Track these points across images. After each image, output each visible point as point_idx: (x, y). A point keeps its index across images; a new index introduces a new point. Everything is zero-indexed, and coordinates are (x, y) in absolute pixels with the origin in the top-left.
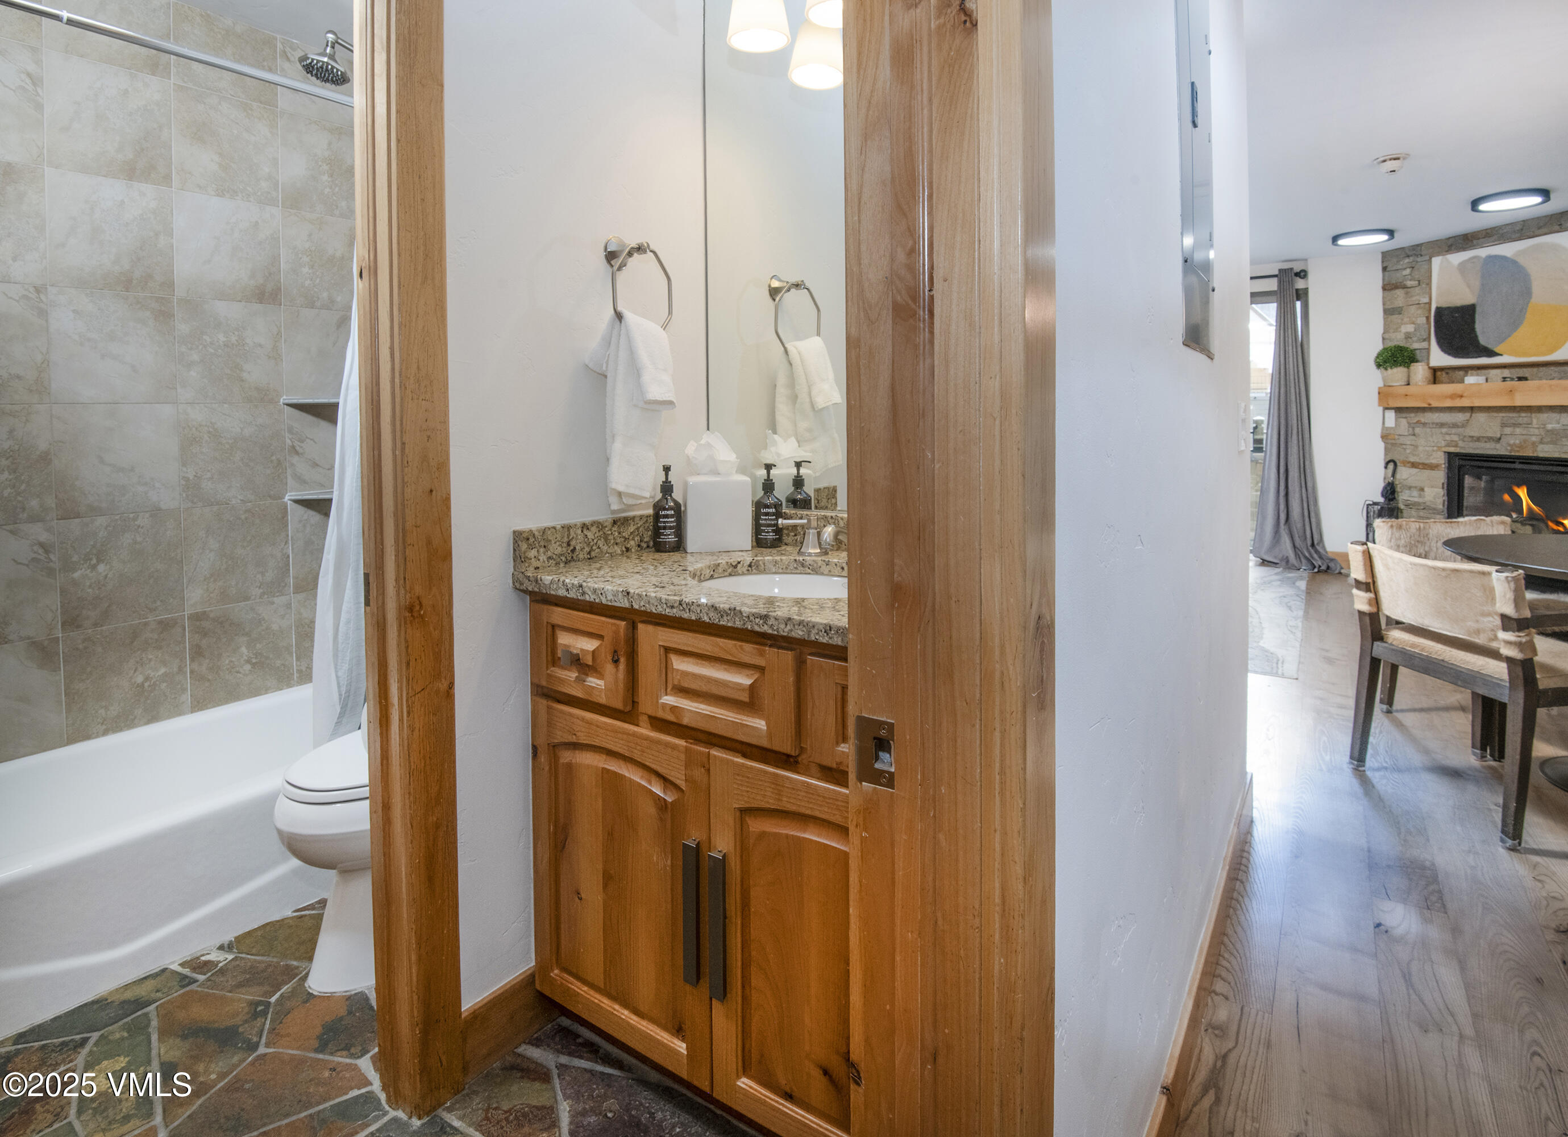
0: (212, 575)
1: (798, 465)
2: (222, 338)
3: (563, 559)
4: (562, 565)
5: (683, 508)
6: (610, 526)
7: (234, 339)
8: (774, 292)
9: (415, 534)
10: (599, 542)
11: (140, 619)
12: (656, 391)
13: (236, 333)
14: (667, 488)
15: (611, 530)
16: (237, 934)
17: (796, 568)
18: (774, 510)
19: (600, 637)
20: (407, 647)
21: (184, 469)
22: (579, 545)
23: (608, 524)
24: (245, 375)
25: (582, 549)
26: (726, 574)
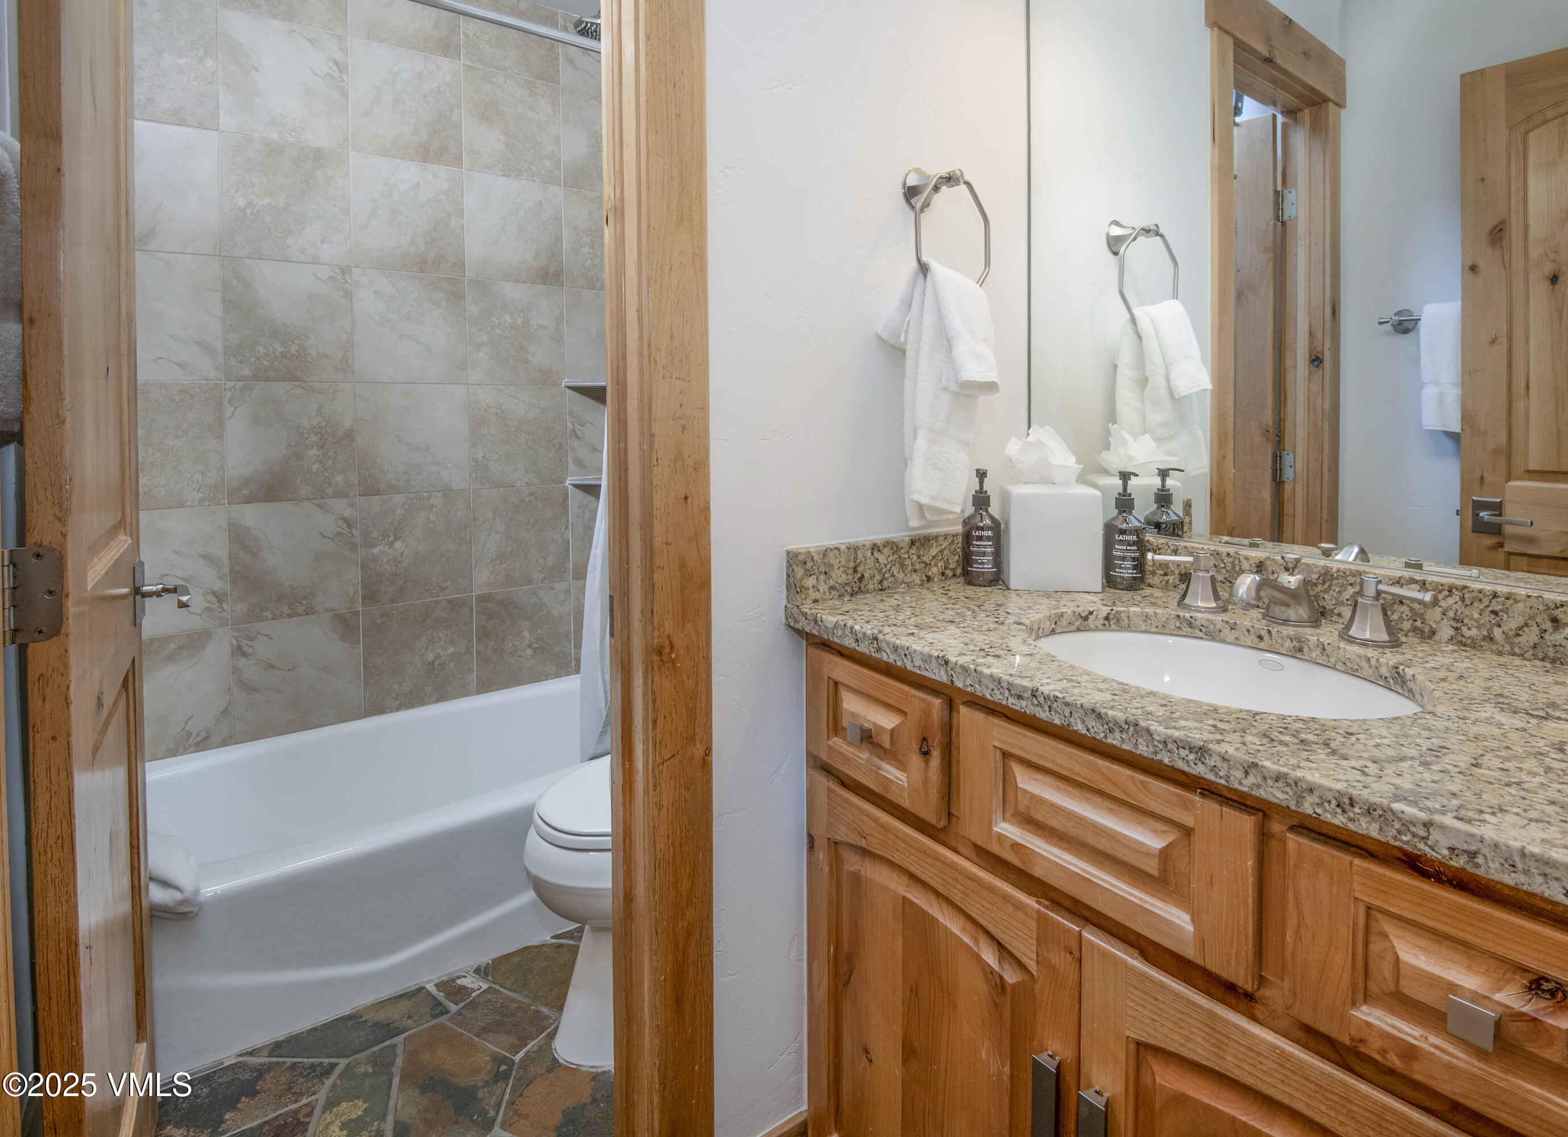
0: (498, 557)
1: (1164, 474)
2: (508, 319)
3: (849, 589)
4: (847, 598)
5: (1003, 526)
6: (907, 548)
7: (519, 320)
8: (1114, 245)
9: (665, 554)
10: (894, 568)
11: (432, 597)
12: (973, 371)
13: (522, 314)
14: (981, 500)
15: (908, 552)
16: (495, 956)
17: (1179, 628)
18: (1135, 538)
19: (903, 713)
20: (654, 700)
21: (474, 450)
22: (868, 571)
23: (905, 544)
24: (530, 357)
25: (872, 577)
26: (1073, 628)
